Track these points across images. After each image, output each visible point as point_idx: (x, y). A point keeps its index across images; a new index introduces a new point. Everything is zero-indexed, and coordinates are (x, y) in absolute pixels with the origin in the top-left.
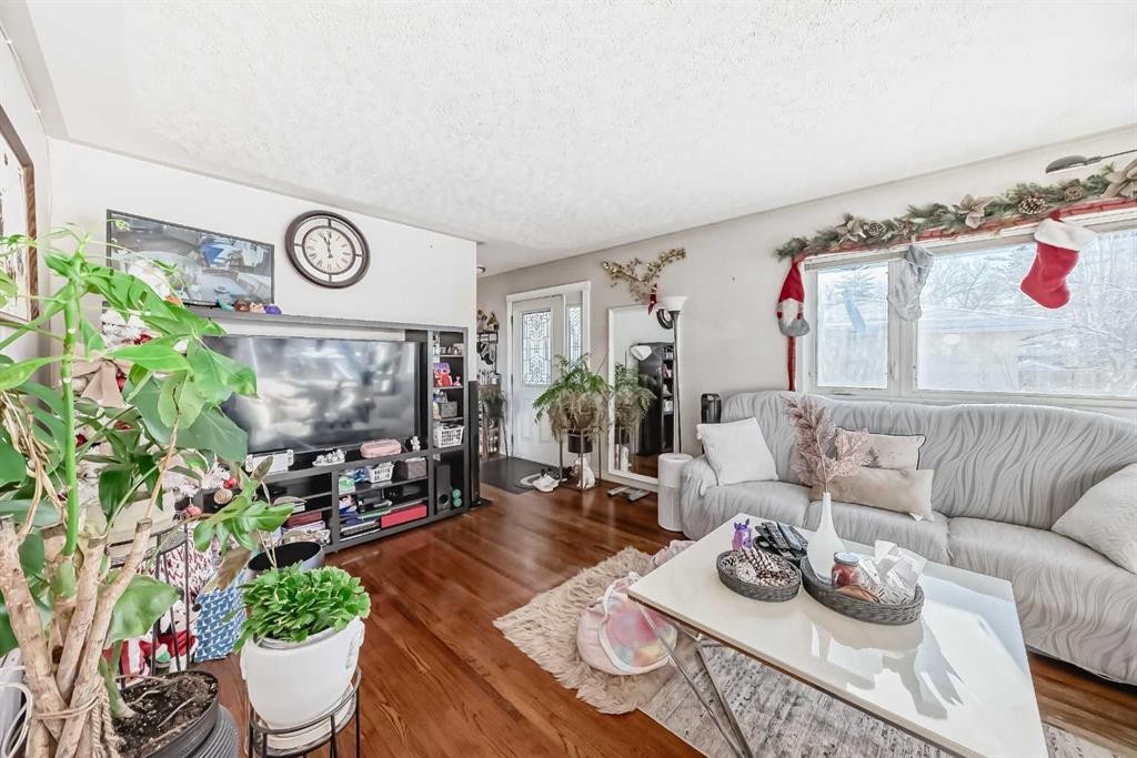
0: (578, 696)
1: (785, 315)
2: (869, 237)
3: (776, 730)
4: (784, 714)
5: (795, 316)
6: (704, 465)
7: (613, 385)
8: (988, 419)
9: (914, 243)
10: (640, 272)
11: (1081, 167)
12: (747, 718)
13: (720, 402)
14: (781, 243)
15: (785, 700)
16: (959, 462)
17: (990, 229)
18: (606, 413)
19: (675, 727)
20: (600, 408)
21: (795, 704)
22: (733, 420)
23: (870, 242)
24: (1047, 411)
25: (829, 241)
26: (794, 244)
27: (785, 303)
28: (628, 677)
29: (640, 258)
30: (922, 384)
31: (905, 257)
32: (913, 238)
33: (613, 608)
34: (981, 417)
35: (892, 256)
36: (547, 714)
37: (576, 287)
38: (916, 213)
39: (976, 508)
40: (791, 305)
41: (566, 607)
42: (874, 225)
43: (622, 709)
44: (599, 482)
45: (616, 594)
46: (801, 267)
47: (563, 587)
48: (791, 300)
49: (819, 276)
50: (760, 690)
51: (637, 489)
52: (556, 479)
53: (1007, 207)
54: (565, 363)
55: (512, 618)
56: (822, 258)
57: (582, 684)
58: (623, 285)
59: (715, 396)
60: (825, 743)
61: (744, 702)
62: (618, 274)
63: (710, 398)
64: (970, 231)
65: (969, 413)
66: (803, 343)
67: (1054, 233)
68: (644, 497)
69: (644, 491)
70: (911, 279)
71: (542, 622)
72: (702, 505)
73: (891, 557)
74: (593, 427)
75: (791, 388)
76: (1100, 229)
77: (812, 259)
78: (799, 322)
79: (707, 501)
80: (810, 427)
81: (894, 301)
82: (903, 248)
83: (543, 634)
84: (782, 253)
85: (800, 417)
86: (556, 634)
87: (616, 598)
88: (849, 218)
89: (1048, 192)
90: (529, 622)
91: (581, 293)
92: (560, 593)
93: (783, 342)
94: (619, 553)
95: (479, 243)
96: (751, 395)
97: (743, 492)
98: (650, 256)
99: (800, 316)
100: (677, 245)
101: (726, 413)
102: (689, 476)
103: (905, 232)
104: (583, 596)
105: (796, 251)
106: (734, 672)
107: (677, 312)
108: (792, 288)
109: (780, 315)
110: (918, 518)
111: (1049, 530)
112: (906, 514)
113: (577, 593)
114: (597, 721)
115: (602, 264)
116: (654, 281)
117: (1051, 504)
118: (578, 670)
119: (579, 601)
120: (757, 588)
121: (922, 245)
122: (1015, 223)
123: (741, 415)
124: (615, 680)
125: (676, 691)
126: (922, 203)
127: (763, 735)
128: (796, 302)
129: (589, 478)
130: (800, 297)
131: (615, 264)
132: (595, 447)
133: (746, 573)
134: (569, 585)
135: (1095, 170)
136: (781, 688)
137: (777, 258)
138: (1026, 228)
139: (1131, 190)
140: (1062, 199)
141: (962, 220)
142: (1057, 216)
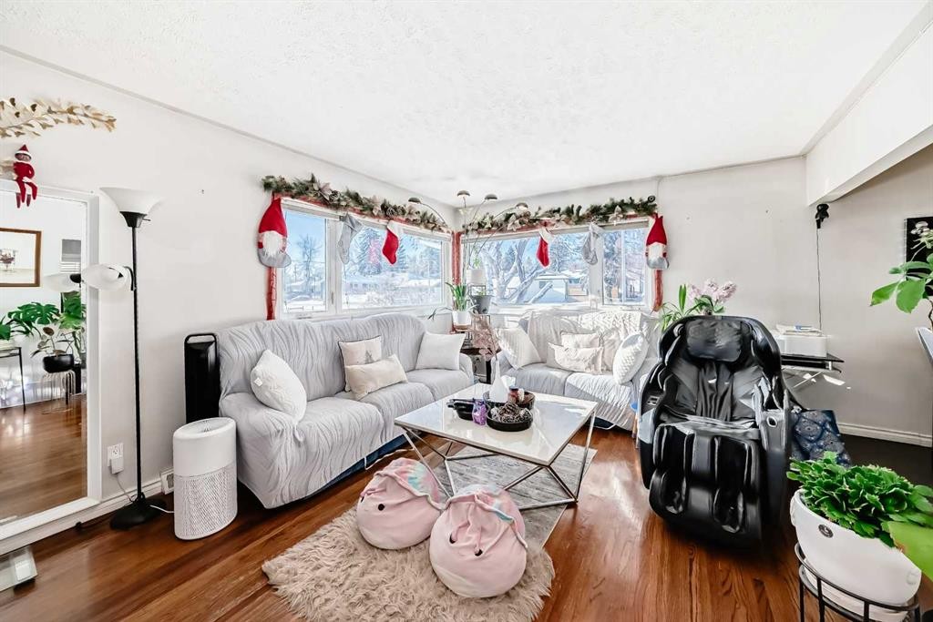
1: (265, 247)
2: (333, 200)
5: (278, 249)
9: (348, 213)
13: (215, 342)
25: (304, 190)
27: (265, 234)
31: (344, 221)
32: (347, 209)
38: (348, 194)
40: (271, 238)
46: (282, 204)
48: (273, 232)
49: (297, 218)
53: (383, 208)
56: (296, 202)
59: (209, 334)
64: (372, 215)
67: (397, 227)
75: (270, 316)
78: (281, 255)
82: (340, 213)
99: (283, 250)
105: (277, 188)
108: (274, 222)
109: (260, 245)
121: (352, 216)
126: (353, 189)
130: (283, 232)
137: (263, 188)
138: (384, 222)
139: (412, 218)
140: (397, 213)
141: (371, 208)
142: (393, 220)
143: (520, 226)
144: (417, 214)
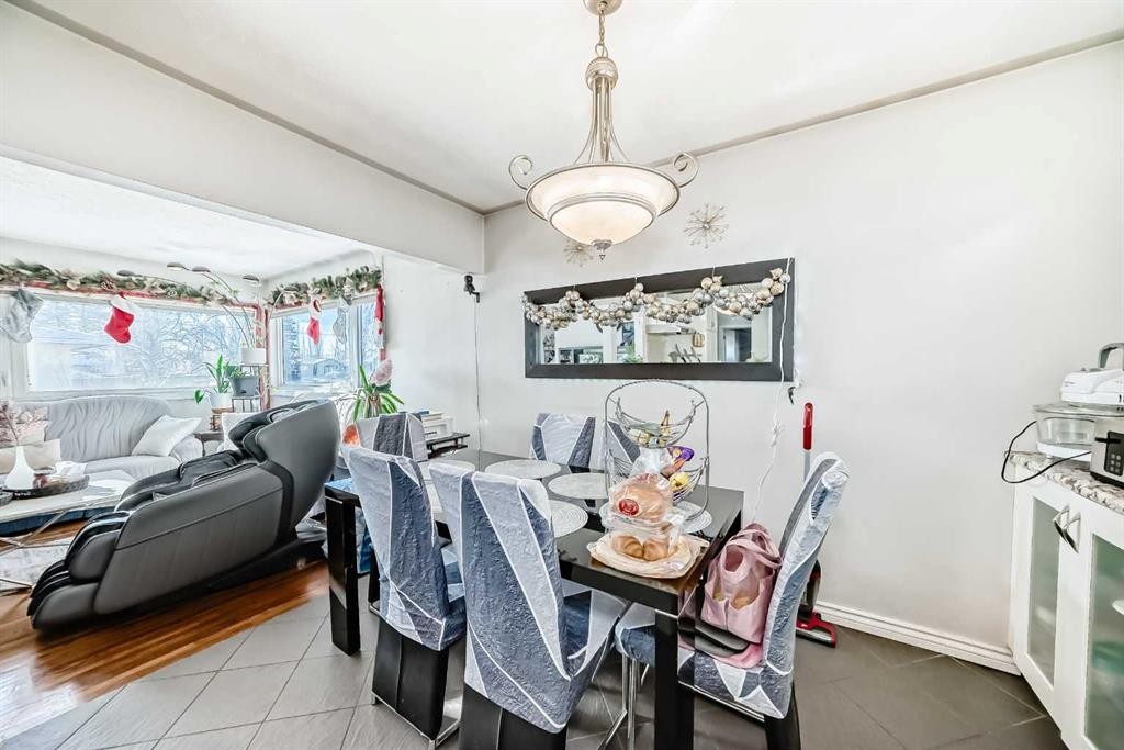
8: (90, 405)
16: (74, 432)
17: (83, 292)
24: (124, 398)
34: (87, 405)
53: (94, 282)
64: (69, 290)
65: (78, 404)
67: (124, 303)
70: (21, 312)
76: (142, 306)
89: (116, 281)
103: (14, 278)
111: (130, 455)
117: (129, 443)
122: (99, 292)
138: (106, 296)
139: (154, 292)
140: (124, 287)
141: (64, 282)
142: (121, 294)
144: (163, 287)
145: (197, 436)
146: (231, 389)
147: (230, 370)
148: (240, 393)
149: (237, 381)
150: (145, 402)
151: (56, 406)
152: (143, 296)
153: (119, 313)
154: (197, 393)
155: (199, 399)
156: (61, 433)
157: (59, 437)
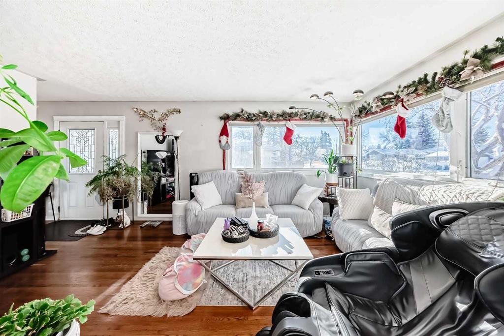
0: (168, 316)
1: (222, 142)
2: (249, 118)
3: (244, 286)
4: (245, 280)
5: (226, 142)
6: (196, 203)
7: (140, 171)
8: (278, 176)
9: (260, 122)
10: (157, 116)
11: (295, 109)
12: (235, 287)
13: (198, 176)
14: (221, 115)
15: (244, 276)
16: (273, 189)
17: (277, 121)
18: (137, 186)
19: (214, 303)
20: (132, 183)
21: (247, 276)
22: (204, 183)
23: (249, 119)
24: (289, 173)
25: (236, 117)
26: (225, 116)
27: (222, 137)
28: (190, 296)
29: (156, 110)
30: (262, 167)
31: (258, 126)
32: (260, 120)
33: (180, 270)
34: (277, 175)
35: (255, 125)
36: (156, 332)
37: (117, 118)
38: (261, 113)
39: (277, 202)
40: (224, 138)
41: (143, 284)
42: (250, 114)
43: (191, 310)
44: (133, 222)
45: (179, 263)
46: (228, 124)
47: (137, 276)
48: (224, 136)
49: (233, 128)
50: (235, 277)
51: (156, 221)
52: (104, 226)
53: (281, 116)
54: (109, 159)
55: (112, 303)
56: (235, 122)
57: (168, 311)
58: (147, 121)
59: (196, 173)
60: (258, 282)
61: (232, 283)
62: (144, 115)
63: (193, 175)
64: (273, 121)
65: (274, 175)
66: (228, 152)
67: (290, 124)
68: (160, 224)
69: (160, 221)
70: (259, 133)
71: (133, 296)
72: (197, 220)
73: (271, 218)
74: (130, 194)
75: (224, 169)
76: (297, 125)
77: (231, 122)
78: (227, 144)
79: (199, 218)
80: (247, 181)
81: (255, 139)
82: (257, 123)
83: (137, 301)
84: (221, 118)
85: (244, 178)
86: (144, 298)
87: (180, 265)
88: (243, 111)
89: (288, 114)
90: (124, 300)
91: (119, 121)
92: (136, 279)
93: (221, 151)
94: (161, 251)
95: (39, 79)
96: (211, 172)
97: (213, 210)
98: (162, 110)
99: (227, 142)
100: (177, 107)
101: (201, 180)
102: (190, 208)
103: (258, 118)
104: (150, 276)
105: (226, 118)
106: (225, 276)
107: (178, 137)
108: (224, 132)
109: (220, 141)
110: (266, 207)
111: (291, 204)
112: (263, 207)
113: (148, 275)
114: (181, 320)
115: (133, 109)
116: (165, 121)
117: (291, 197)
118: (164, 306)
119: (150, 279)
120: (239, 239)
121: (263, 123)
122: (282, 120)
123: (207, 180)
124: (184, 300)
125: (208, 292)
126: (262, 110)
127: (241, 289)
128: (226, 137)
129: (127, 221)
130: (227, 135)
131: (142, 110)
132: (130, 205)
133: (235, 235)
134: (140, 274)
135: (296, 111)
136: (241, 273)
137: (220, 120)
138: (284, 122)
139: (302, 117)
140: (290, 116)
141: (271, 117)
142: (289, 120)
143: (382, 107)
144: (305, 114)
145: (320, 198)
146: (337, 171)
147: (336, 159)
148: (343, 174)
149: (341, 166)
150: (297, 175)
151: (267, 175)
152: (297, 120)
153: (288, 129)
154: (318, 172)
155: (319, 175)
156: (268, 190)
157: (268, 191)
